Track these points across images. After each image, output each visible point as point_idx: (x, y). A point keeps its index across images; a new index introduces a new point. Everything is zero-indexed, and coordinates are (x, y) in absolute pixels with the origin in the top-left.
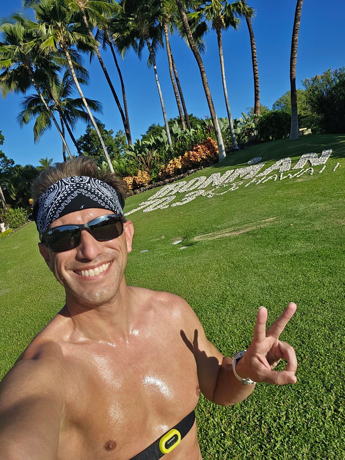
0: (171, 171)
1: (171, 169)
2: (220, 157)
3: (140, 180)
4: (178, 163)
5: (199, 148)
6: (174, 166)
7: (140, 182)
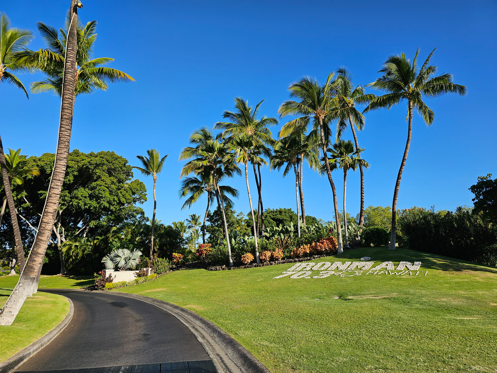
0: (301, 254)
1: (301, 252)
2: (339, 251)
3: (277, 255)
4: (307, 249)
5: (324, 242)
6: (304, 250)
7: (277, 256)
